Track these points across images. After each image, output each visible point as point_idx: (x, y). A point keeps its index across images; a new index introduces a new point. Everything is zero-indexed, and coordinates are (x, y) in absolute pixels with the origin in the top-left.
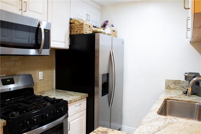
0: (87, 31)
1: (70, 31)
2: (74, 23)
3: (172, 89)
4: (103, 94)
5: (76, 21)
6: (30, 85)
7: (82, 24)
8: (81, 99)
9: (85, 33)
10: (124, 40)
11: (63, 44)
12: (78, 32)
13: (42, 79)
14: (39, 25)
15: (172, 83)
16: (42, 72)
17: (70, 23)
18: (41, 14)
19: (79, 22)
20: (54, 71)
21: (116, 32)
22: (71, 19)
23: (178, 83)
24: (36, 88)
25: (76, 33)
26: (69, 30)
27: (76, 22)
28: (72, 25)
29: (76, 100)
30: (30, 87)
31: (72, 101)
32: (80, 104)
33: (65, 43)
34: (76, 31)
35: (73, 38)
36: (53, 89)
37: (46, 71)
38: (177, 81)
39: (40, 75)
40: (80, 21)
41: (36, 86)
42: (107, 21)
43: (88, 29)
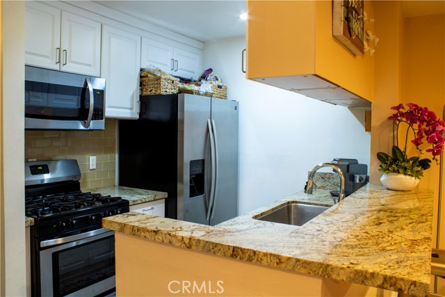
0: (167, 89)
1: (141, 90)
2: (147, 76)
3: (319, 188)
4: (192, 194)
5: (149, 73)
6: (75, 177)
7: (159, 78)
8: (155, 200)
9: (165, 93)
10: (238, 103)
11: (128, 111)
12: (153, 91)
13: (95, 168)
14: (86, 84)
15: (318, 177)
16: (95, 157)
17: (141, 77)
18: (90, 65)
19: (155, 75)
20: (117, 156)
21: (226, 89)
22: (141, 70)
23: (329, 178)
24: (85, 182)
25: (149, 93)
26: (139, 88)
27: (149, 75)
28: (144, 79)
29: (144, 201)
30: (74, 180)
31: (138, 202)
32: (152, 208)
33: (131, 109)
34: (150, 89)
35: (145, 101)
36: (114, 186)
37: (103, 156)
38: (326, 174)
39: (92, 161)
40: (156, 73)
41: (85, 179)
42: (210, 70)
43: (170, 86)
